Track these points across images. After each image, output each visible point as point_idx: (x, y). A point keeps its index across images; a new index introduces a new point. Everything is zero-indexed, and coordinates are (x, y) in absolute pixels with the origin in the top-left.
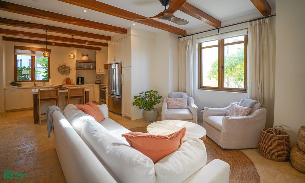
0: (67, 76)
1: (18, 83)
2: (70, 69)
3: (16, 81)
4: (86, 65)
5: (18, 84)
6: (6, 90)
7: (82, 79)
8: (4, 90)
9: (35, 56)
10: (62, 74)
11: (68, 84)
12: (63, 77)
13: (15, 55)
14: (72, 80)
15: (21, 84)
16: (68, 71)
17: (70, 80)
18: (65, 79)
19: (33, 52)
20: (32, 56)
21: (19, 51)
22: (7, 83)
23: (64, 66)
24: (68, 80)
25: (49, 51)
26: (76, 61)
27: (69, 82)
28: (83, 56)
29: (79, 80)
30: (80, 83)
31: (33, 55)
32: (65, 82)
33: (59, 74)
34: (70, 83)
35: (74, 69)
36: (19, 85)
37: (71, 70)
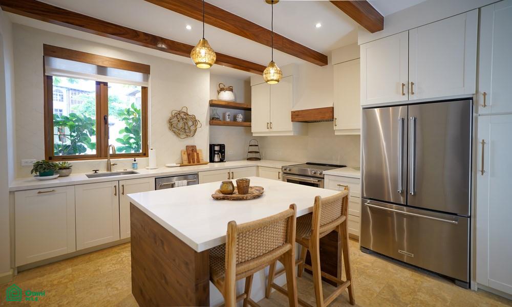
0: (190, 142)
1: (60, 163)
2: (195, 121)
3: (50, 158)
4: (228, 114)
5: (61, 169)
6: (16, 193)
7: (220, 148)
8: (12, 193)
9: (106, 84)
10: (178, 135)
11: (194, 162)
12: (180, 144)
13: (46, 74)
14: (201, 150)
15: (68, 168)
16: (192, 128)
17: (196, 151)
18: (184, 148)
19: (102, 70)
20: (98, 83)
21: (59, 63)
22: (19, 167)
23: (182, 115)
24: (193, 150)
25: (145, 70)
26: (208, 104)
27: (196, 158)
28: (222, 90)
29: (215, 151)
30: (217, 158)
31: (102, 79)
32: (185, 157)
33: (170, 135)
34: (198, 161)
35: (205, 124)
36: (64, 171)
37: (199, 126)
